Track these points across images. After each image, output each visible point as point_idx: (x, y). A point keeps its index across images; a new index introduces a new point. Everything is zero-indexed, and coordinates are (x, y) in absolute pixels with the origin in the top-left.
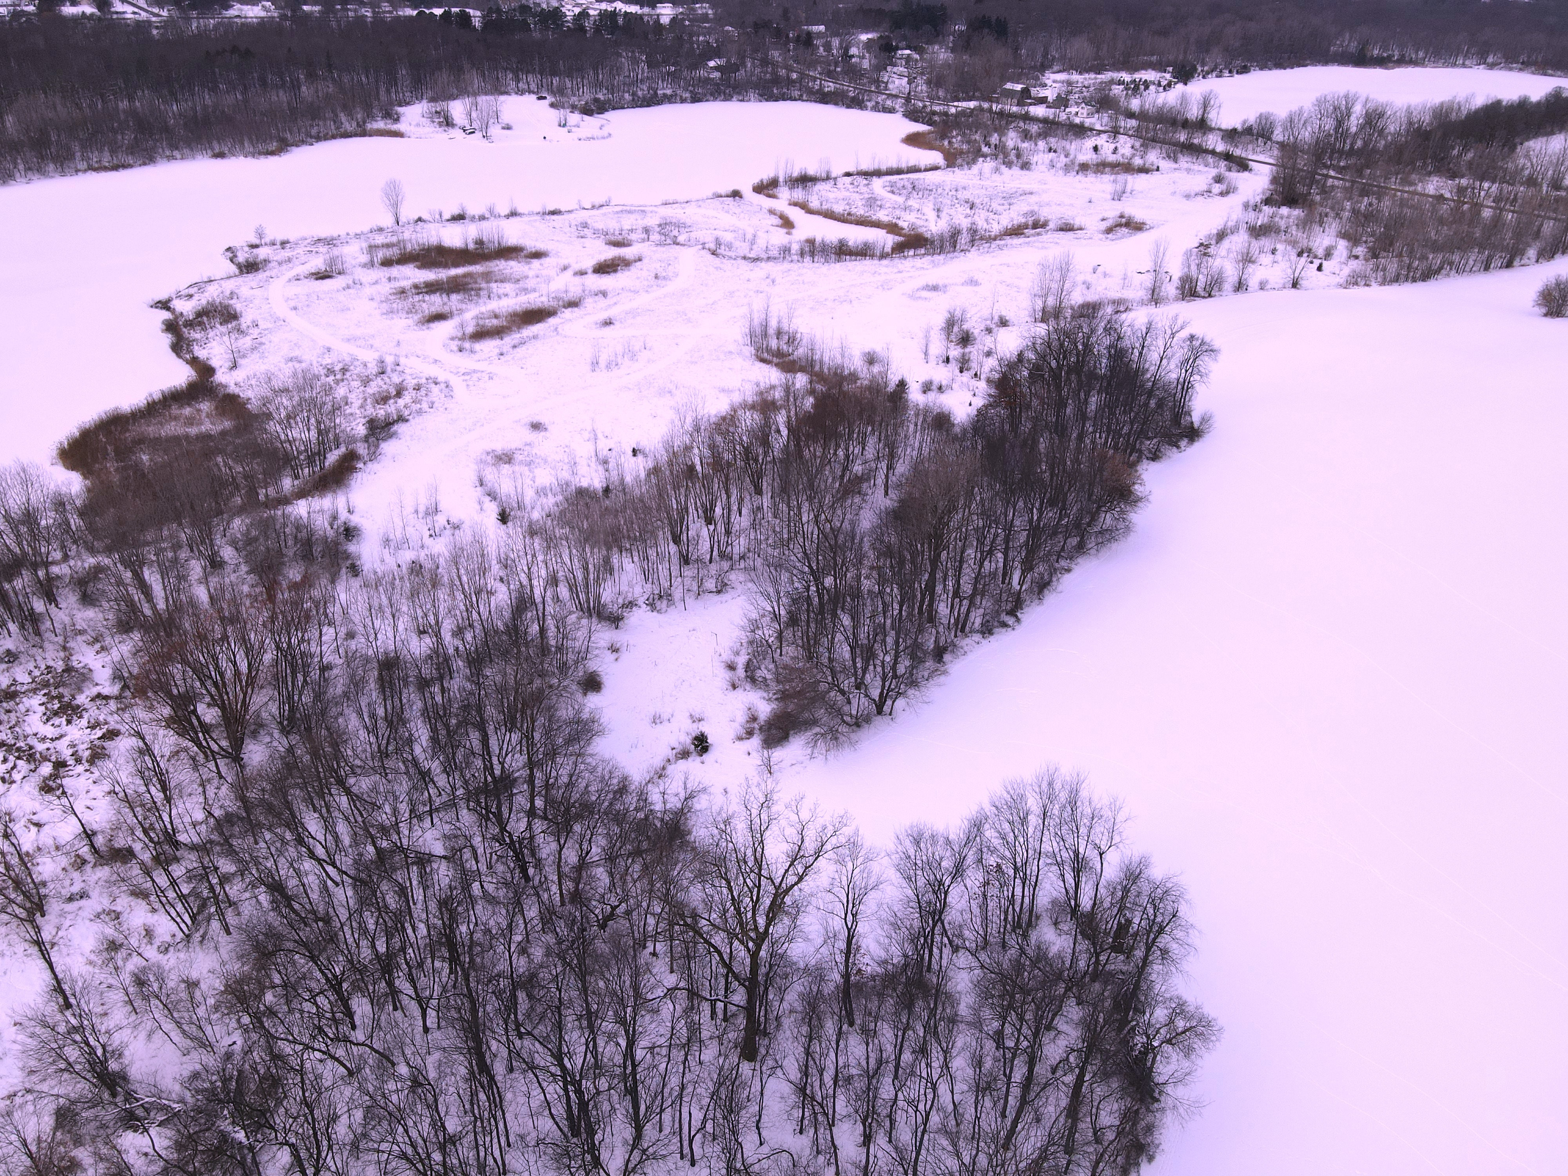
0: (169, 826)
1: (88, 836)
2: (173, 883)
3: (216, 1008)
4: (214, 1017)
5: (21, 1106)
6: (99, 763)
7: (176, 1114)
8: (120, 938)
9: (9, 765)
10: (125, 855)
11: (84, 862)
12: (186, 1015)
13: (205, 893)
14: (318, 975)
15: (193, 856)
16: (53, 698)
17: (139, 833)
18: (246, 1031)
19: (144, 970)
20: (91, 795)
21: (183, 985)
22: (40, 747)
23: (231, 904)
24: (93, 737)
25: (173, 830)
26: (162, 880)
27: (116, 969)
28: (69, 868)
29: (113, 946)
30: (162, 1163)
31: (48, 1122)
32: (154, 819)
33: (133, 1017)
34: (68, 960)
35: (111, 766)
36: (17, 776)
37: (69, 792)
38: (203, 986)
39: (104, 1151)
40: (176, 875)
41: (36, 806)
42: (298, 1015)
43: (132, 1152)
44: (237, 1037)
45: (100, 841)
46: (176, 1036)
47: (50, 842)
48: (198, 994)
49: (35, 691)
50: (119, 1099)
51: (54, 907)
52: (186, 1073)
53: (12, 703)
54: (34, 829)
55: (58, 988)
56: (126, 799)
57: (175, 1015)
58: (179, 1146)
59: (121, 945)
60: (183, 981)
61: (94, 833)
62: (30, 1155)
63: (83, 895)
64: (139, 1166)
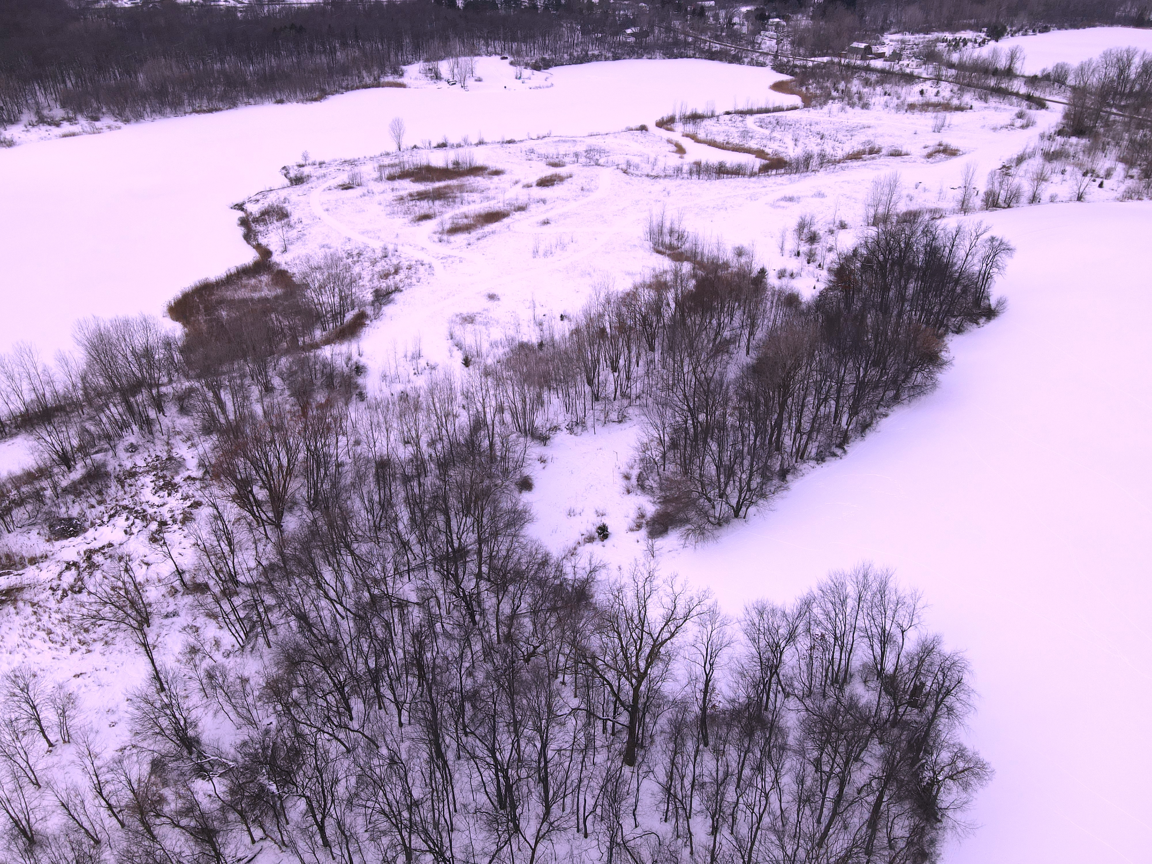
0: (232, 570)
1: (180, 574)
2: (234, 609)
3: (260, 698)
4: (259, 704)
5: (129, 757)
6: (188, 524)
7: (231, 769)
8: (198, 645)
9: (130, 522)
10: (202, 588)
11: (176, 591)
12: (240, 701)
13: (255, 618)
14: (329, 681)
15: (248, 592)
16: (160, 477)
17: (213, 573)
18: (279, 715)
19: (213, 668)
20: (182, 545)
21: (238, 681)
22: (150, 511)
23: (272, 626)
24: (185, 506)
25: (235, 573)
26: (227, 607)
27: (195, 666)
28: (167, 595)
29: (194, 650)
30: (221, 803)
31: (146, 768)
32: (222, 565)
33: (205, 700)
34: (164, 658)
35: (196, 526)
36: (135, 530)
37: (168, 543)
38: (252, 682)
39: (182, 791)
40: (236, 604)
41: (147, 551)
42: (314, 707)
43: (201, 793)
44: (273, 720)
45: (187, 577)
46: (233, 715)
47: (155, 576)
48: (248, 687)
49: (148, 472)
50: (194, 756)
51: (156, 621)
52: (239, 742)
53: (133, 480)
54: (145, 567)
55: (157, 677)
56: (205, 550)
57: (233, 701)
58: (232, 792)
59: (199, 650)
60: (239, 678)
61: (184, 572)
62: (133, 791)
63: (175, 614)
64: (205, 803)
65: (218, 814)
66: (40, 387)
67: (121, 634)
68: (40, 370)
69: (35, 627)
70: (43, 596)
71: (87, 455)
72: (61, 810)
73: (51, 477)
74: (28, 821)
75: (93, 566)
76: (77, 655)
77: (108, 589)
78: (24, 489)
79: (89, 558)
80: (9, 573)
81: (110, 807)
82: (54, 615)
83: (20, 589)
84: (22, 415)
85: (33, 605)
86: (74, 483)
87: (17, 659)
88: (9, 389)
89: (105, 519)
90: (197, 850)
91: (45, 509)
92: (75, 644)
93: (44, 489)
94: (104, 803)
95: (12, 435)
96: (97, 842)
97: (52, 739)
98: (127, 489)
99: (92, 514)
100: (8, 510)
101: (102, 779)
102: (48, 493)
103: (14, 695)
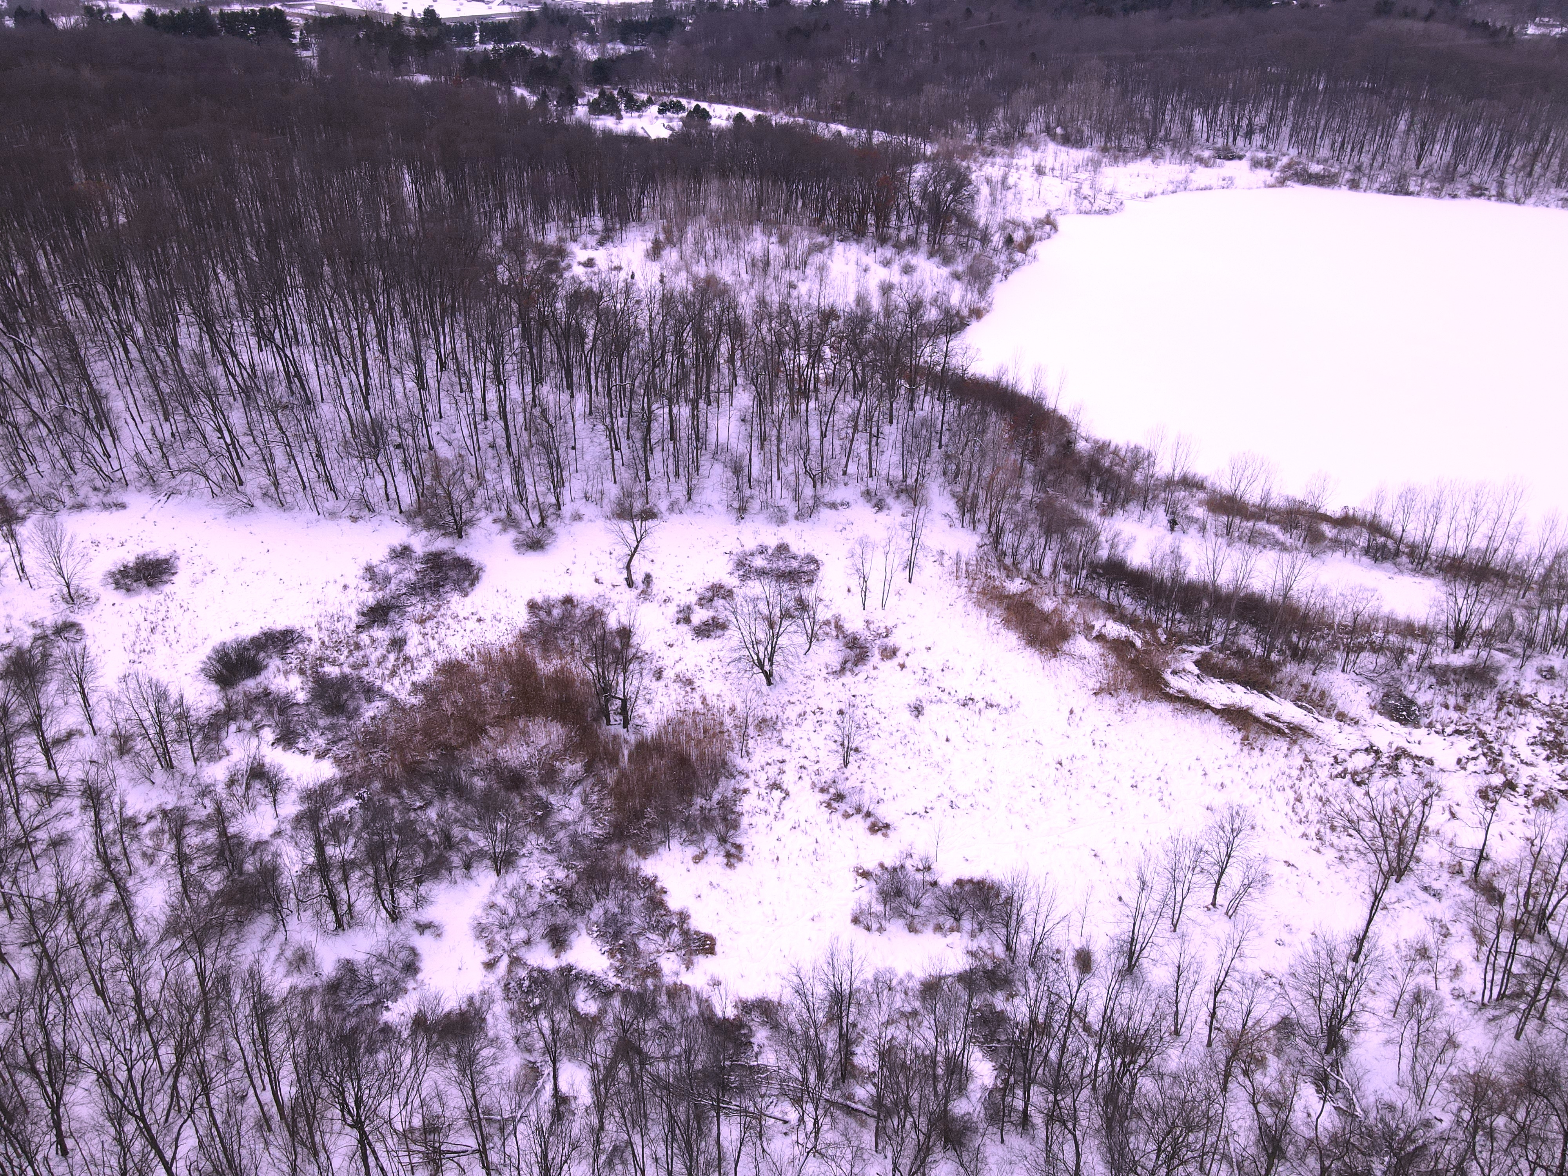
0: (1550, 908)
1: (1481, 857)
2: (1512, 954)
3: (1453, 1080)
4: (1446, 1085)
5: (1268, 988)
6: (1542, 809)
7: (1354, 1116)
8: (1433, 952)
9: (1473, 754)
10: (1495, 897)
11: (1460, 872)
12: (1427, 1058)
13: (1529, 988)
14: (1558, 1154)
15: (1548, 950)
16: (1553, 730)
17: (1522, 891)
18: (1458, 1123)
19: (1428, 993)
20: (1512, 828)
21: (1445, 1036)
22: (1508, 759)
23: (1541, 1017)
24: (1555, 785)
25: (1551, 914)
26: (1505, 943)
27: (1411, 970)
28: (1446, 866)
29: (1423, 953)
30: (1313, 1135)
31: (1273, 1018)
32: (1543, 891)
33: (1389, 1016)
34: (1384, 929)
35: (1549, 820)
36: (1471, 767)
37: (1498, 811)
38: (1459, 1053)
39: (1288, 1079)
40: (1519, 950)
41: (1465, 800)
42: (1509, 1162)
43: (1303, 1101)
44: (1447, 1120)
45: (1486, 868)
46: (1406, 1063)
47: (1450, 835)
48: (1449, 1054)
49: (1543, 714)
50: (1328, 1059)
51: (1409, 882)
52: (1386, 1098)
53: (1517, 710)
54: (1447, 815)
55: (1361, 941)
56: (1536, 856)
57: (1419, 1049)
58: (1334, 1139)
59: (1429, 958)
60: (1448, 1033)
61: (1487, 859)
62: (1244, 1025)
63: (1437, 895)
64: (1298, 1118)
65: (1302, 1144)
66: (1498, 539)
67: (1362, 864)
68: (1515, 520)
69: (1290, 783)
70: (1321, 759)
71: (1488, 645)
72: (1173, 970)
73: (1429, 643)
74: (1142, 950)
75: (1393, 769)
76: (1305, 843)
77: (1388, 806)
78: (1393, 638)
79: (1397, 758)
80: (1310, 711)
81: (1213, 1015)
82: (1316, 786)
83: (1308, 735)
84: (1454, 559)
85: (1306, 760)
86: (1448, 666)
87: (1250, 799)
88: (1464, 523)
89: (1449, 730)
90: (1252, 1150)
91: (1396, 673)
92: (1312, 832)
93: (1411, 651)
94: (1211, 1005)
95: (1427, 574)
96: (1177, 1033)
97: (1219, 901)
98: (1502, 715)
99: (1439, 714)
100: (1360, 649)
101: (1229, 982)
102: (1413, 659)
103: (1222, 828)
